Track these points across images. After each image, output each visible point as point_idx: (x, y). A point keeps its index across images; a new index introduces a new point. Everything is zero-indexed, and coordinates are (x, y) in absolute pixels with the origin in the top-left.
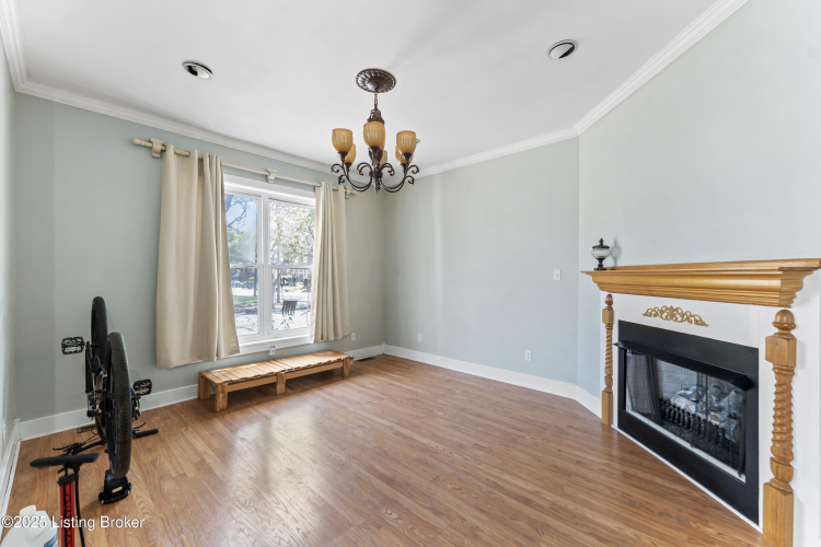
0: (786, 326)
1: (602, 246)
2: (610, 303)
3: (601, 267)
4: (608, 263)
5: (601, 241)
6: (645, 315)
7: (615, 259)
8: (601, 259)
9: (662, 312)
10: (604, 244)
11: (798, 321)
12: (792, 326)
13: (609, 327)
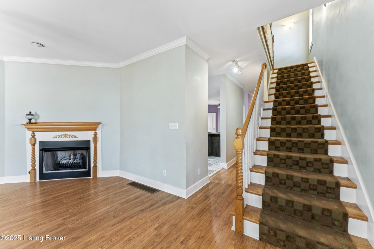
0: (96, 135)
1: (30, 114)
2: (34, 136)
3: (30, 122)
4: (33, 121)
5: (30, 112)
6: (55, 138)
7: (36, 120)
8: (30, 119)
9: (62, 136)
10: (32, 113)
11: (98, 134)
12: (97, 135)
13: (34, 145)
